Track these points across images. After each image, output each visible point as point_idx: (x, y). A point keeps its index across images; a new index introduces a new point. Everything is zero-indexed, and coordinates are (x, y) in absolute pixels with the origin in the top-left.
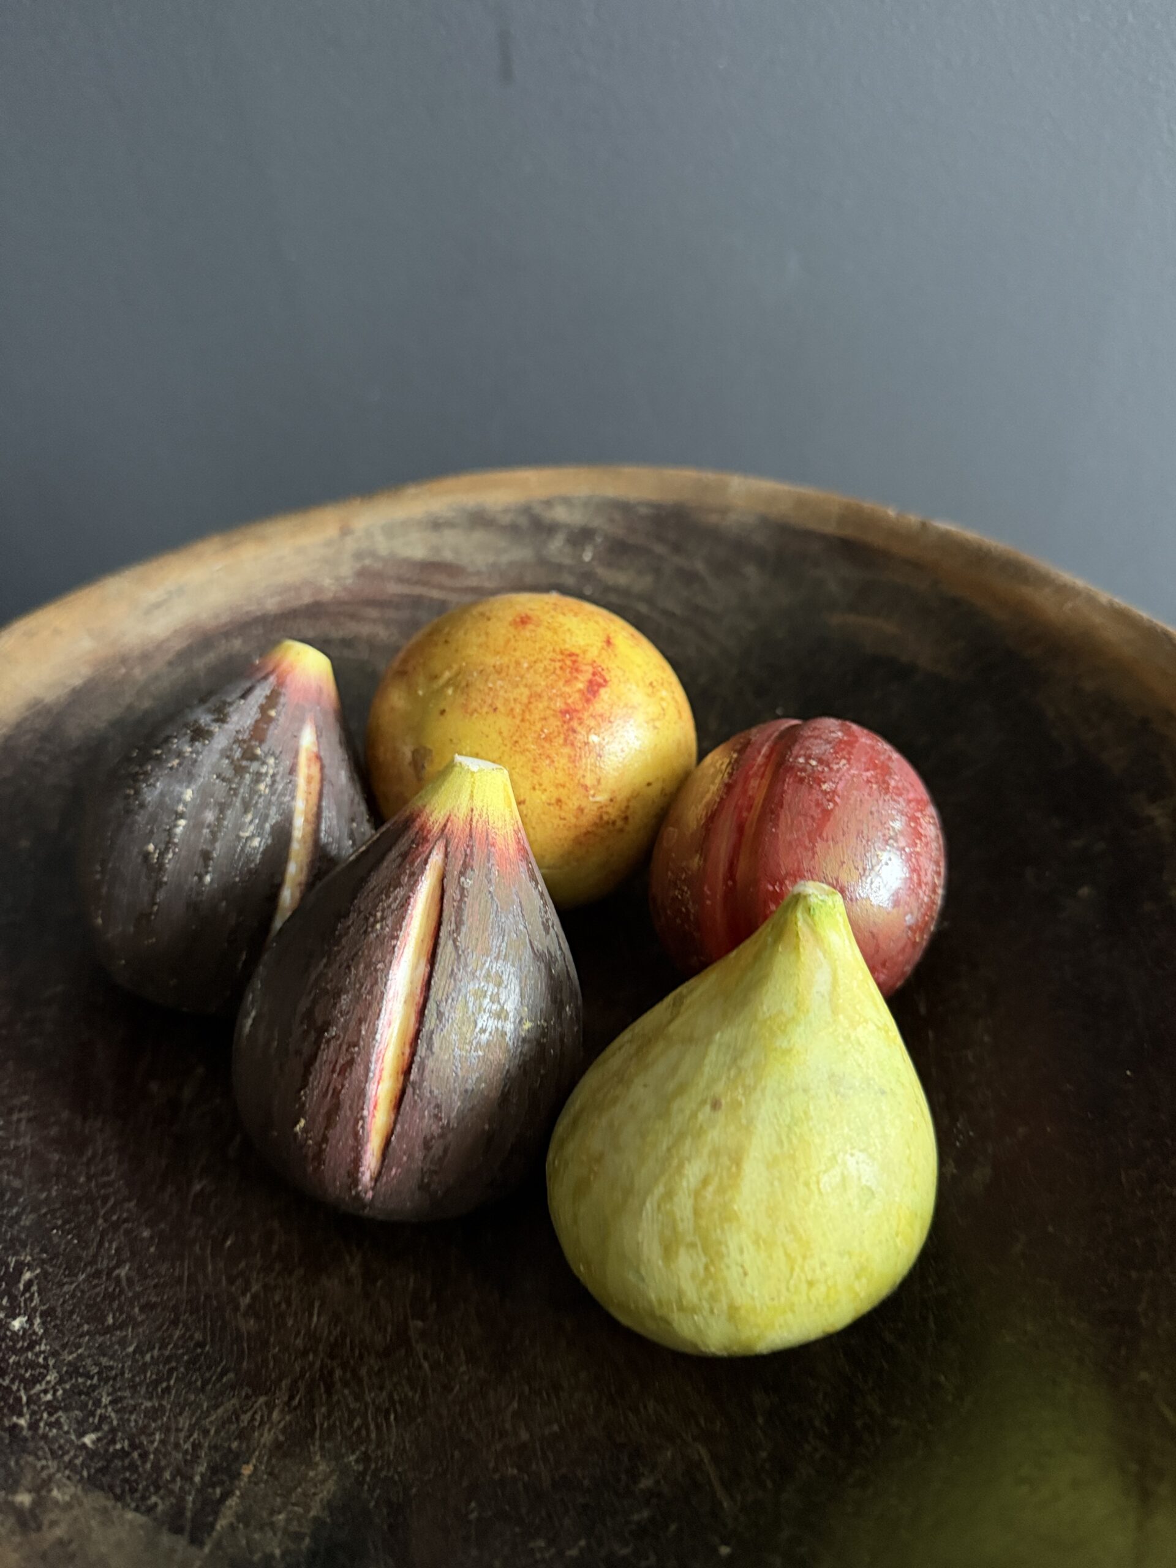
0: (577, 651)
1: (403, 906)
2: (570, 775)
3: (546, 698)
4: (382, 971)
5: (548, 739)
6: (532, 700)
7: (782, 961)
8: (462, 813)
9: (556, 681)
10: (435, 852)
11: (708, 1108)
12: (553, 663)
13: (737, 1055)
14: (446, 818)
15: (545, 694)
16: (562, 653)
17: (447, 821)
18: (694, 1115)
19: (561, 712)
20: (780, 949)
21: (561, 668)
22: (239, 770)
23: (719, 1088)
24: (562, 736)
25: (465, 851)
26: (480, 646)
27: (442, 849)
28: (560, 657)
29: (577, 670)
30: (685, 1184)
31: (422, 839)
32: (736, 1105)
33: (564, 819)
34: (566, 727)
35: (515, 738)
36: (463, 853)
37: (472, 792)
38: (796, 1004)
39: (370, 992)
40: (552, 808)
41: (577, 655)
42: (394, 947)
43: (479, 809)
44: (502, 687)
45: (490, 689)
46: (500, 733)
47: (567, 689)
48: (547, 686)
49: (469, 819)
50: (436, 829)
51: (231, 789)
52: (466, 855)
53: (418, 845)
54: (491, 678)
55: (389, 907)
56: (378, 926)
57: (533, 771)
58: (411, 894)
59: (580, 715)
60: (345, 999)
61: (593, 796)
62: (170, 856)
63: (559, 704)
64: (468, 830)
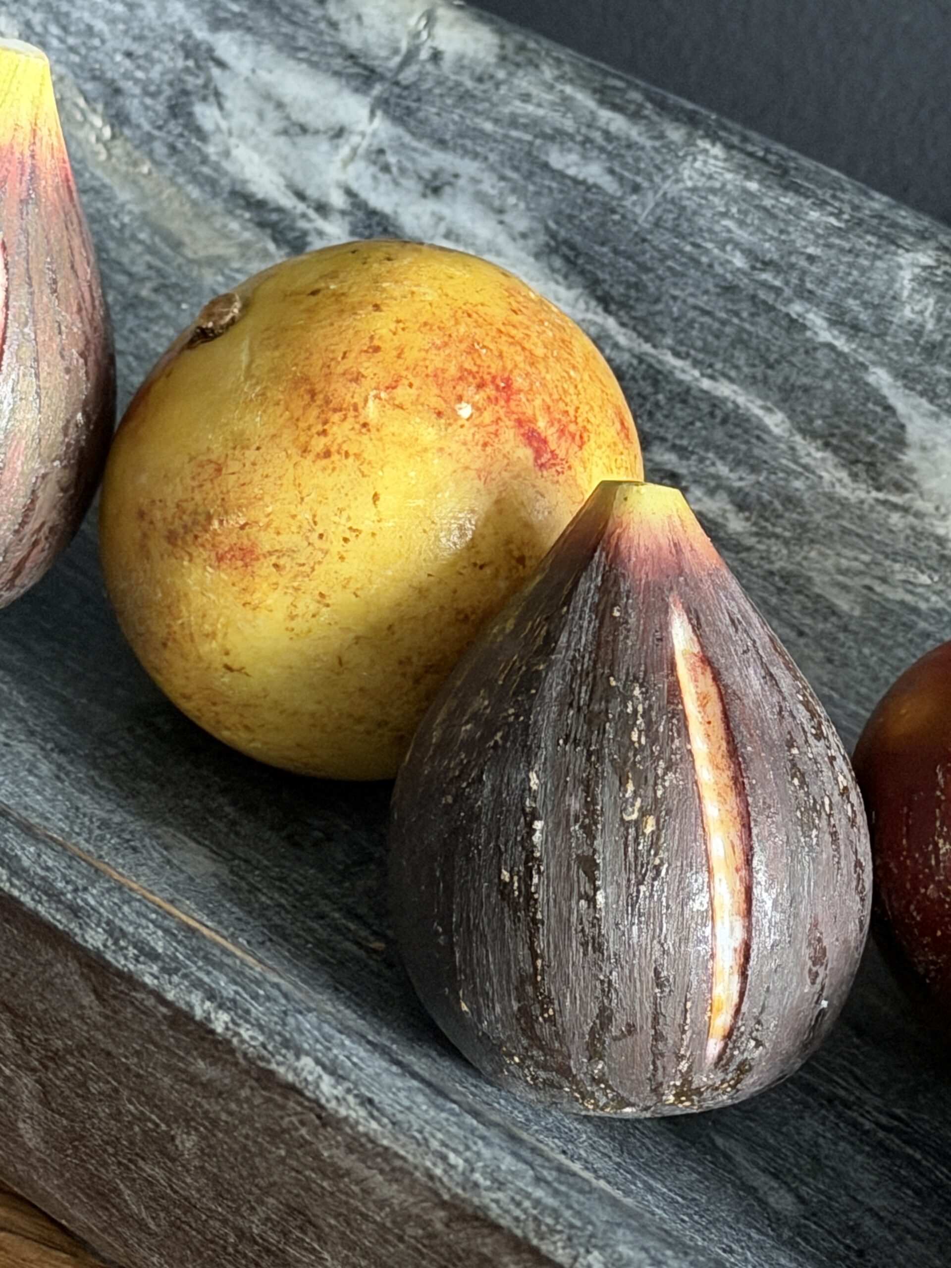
2: (416, 366)
3: (529, 370)
5: (472, 351)
6: (527, 354)
9: (550, 395)
12: (573, 407)
15: (534, 372)
19: (508, 379)
21: (566, 414)
24: (474, 369)
28: (581, 422)
29: (562, 433)
33: (344, 357)
34: (488, 378)
40: (366, 340)
47: (538, 402)
57: (425, 324)
59: (502, 403)
61: (377, 397)
63: (519, 382)
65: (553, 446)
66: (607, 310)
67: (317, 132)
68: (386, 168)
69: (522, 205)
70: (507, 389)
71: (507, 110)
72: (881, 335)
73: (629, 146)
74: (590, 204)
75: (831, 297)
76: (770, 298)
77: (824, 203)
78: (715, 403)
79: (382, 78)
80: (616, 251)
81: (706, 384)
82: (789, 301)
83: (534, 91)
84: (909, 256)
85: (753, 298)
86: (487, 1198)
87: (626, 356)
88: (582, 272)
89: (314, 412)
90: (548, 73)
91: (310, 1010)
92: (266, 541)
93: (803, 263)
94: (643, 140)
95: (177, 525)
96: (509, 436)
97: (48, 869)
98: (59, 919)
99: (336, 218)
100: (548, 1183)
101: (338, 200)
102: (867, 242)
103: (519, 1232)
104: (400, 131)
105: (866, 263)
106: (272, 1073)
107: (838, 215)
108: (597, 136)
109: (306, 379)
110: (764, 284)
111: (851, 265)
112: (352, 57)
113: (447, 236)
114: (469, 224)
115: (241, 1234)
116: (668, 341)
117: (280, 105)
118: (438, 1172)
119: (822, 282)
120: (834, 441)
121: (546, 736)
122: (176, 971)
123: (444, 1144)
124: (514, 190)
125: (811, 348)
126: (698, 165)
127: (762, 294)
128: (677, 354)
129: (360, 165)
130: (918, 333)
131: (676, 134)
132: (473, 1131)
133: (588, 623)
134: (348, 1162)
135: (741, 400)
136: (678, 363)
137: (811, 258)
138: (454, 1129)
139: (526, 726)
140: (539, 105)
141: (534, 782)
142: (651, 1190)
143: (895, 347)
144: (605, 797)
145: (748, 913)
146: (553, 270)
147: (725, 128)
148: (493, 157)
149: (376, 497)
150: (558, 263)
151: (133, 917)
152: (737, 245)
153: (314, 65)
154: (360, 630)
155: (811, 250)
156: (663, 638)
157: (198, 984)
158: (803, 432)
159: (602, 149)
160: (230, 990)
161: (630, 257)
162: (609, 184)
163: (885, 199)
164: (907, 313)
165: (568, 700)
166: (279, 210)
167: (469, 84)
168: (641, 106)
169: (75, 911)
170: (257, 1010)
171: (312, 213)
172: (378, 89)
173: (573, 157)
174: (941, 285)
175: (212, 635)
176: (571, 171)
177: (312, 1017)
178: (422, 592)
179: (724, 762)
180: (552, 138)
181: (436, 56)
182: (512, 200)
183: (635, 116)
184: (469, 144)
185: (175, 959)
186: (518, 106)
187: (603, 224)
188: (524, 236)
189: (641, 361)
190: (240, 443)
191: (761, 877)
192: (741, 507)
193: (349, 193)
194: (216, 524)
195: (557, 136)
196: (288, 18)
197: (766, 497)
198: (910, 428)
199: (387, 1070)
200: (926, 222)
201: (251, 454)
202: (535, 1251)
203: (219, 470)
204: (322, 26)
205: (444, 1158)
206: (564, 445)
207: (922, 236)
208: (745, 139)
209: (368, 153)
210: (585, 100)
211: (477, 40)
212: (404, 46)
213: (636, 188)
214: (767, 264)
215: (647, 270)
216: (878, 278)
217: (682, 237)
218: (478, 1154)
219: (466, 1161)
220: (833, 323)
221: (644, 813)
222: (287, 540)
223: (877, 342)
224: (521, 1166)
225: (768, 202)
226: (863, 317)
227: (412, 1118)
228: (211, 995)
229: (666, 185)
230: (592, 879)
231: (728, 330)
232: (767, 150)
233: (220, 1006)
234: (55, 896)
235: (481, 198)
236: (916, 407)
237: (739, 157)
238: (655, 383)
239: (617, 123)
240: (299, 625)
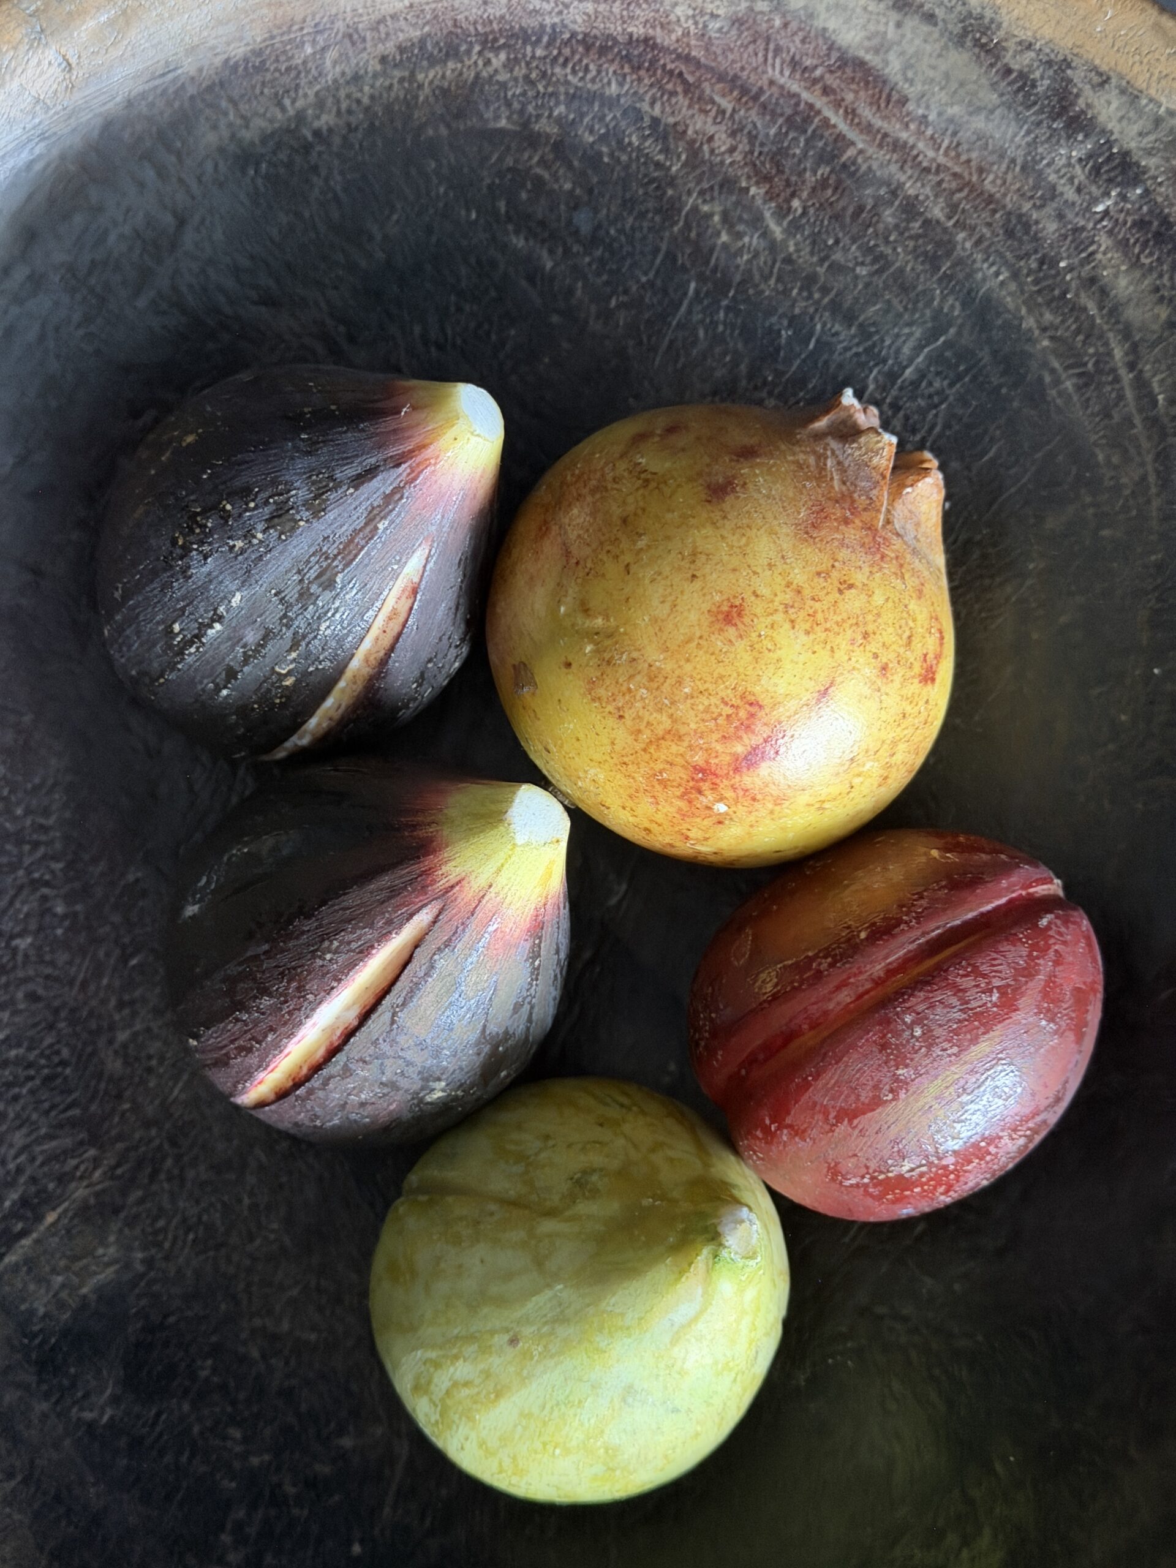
0: (765, 701)
1: (361, 952)
3: (686, 744)
4: (310, 1003)
5: (664, 783)
6: (667, 737)
7: (661, 1272)
8: (477, 883)
9: (712, 731)
10: (425, 911)
11: (506, 1337)
12: (722, 706)
13: (561, 1319)
14: (458, 878)
15: (687, 739)
16: (742, 697)
17: (457, 884)
18: (493, 1332)
19: (694, 767)
20: (668, 1261)
21: (728, 716)
22: (305, 596)
23: (527, 1331)
24: (682, 790)
25: (457, 928)
26: (655, 620)
27: (435, 911)
28: (738, 702)
29: (748, 728)
30: (452, 1370)
31: (421, 884)
32: (527, 1355)
34: (691, 784)
35: (625, 759)
36: (454, 928)
37: (502, 865)
38: (640, 1319)
39: (290, 1013)
41: (761, 707)
42: (333, 988)
43: (500, 886)
44: (642, 699)
45: (629, 690)
46: (613, 743)
47: (719, 747)
48: (695, 731)
49: (481, 894)
50: (442, 884)
51: (285, 616)
52: (456, 932)
53: (414, 891)
54: (638, 678)
55: (349, 943)
56: (328, 956)
58: (376, 945)
59: (718, 781)
60: (266, 1002)
61: (693, 844)
62: (193, 650)
63: (698, 759)
64: (474, 905)
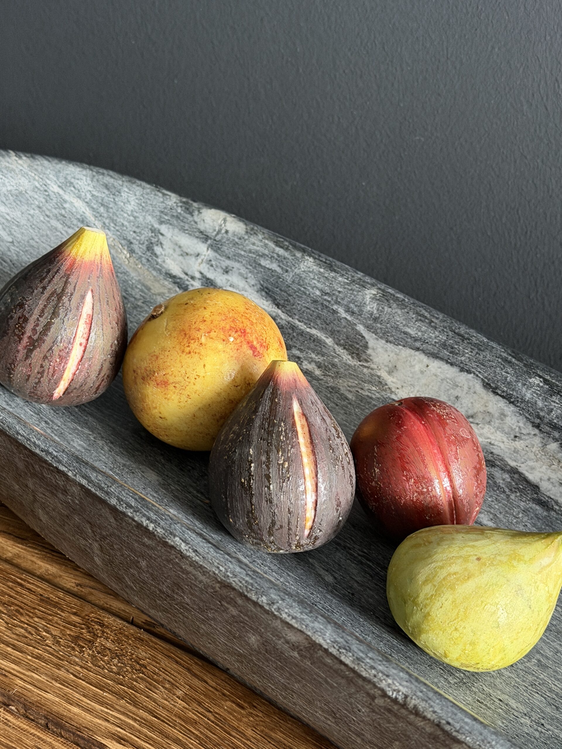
2: (217, 326)
5: (234, 321)
9: (258, 334)
16: (268, 345)
19: (245, 329)
24: (234, 327)
29: (261, 346)
33: (195, 323)
34: (238, 329)
40: (202, 318)
47: (254, 337)
48: (256, 330)
57: (220, 313)
59: (243, 337)
63: (248, 330)
65: (258, 349)
66: (278, 308)
67: (191, 255)
68: (212, 266)
69: (253, 276)
70: (244, 333)
71: (248, 248)
72: (360, 315)
73: (285, 258)
74: (273, 276)
75: (345, 303)
76: (327, 304)
77: (343, 275)
78: (311, 336)
79: (211, 239)
80: (281, 290)
81: (308, 330)
82: (332, 305)
83: (256, 242)
84: (369, 291)
85: (322, 304)
86: (231, 580)
87: (284, 322)
88: (271, 296)
89: (186, 340)
90: (260, 237)
91: (178, 523)
92: (171, 379)
93: (337, 293)
94: (289, 257)
95: (145, 375)
96: (245, 347)
97: (100, 480)
98: (102, 495)
99: (197, 280)
100: (250, 576)
101: (198, 275)
102: (356, 287)
103: (241, 591)
104: (216, 254)
105: (355, 293)
106: (167, 542)
107: (347, 279)
108: (275, 255)
109: (184, 330)
110: (325, 300)
111: (351, 294)
112: (201, 232)
113: (230, 286)
114: (237, 282)
115: (160, 590)
116: (297, 317)
117: (180, 247)
118: (217, 572)
119: (343, 299)
120: (347, 347)
121: (255, 438)
122: (138, 511)
123: (218, 564)
124: (250, 272)
125: (339, 319)
126: (305, 264)
127: (325, 303)
128: (300, 321)
129: (204, 265)
130: (372, 314)
131: (299, 255)
132: (227, 560)
133: (268, 403)
134: (190, 569)
135: (319, 335)
136: (300, 324)
137: (339, 292)
138: (222, 559)
139: (249, 435)
140: (258, 246)
141: (251, 452)
142: (289, 575)
143: (365, 318)
144: (272, 456)
145: (317, 490)
146: (262, 296)
147: (313, 253)
148: (244, 262)
149: (204, 366)
150: (264, 293)
151: (125, 495)
152: (317, 288)
153: (190, 235)
154: (200, 405)
155: (339, 289)
156: (291, 408)
157: (144, 515)
158: (337, 344)
159: (276, 259)
160: (154, 517)
161: (285, 292)
162: (279, 270)
163: (362, 274)
164: (368, 308)
165: (262, 427)
166: (180, 278)
167: (237, 240)
168: (288, 246)
169: (107, 493)
170: (162, 523)
171: (190, 279)
172: (209, 242)
173: (268, 262)
174: (378, 300)
175: (156, 408)
176: (267, 266)
177: (179, 525)
178: (219, 394)
179: (309, 445)
180: (262, 256)
181: (227, 232)
182: (250, 275)
183: (287, 249)
184: (237, 258)
185: (137, 507)
186: (251, 247)
187: (277, 282)
188: (253, 285)
189: (289, 323)
190: (163, 349)
191: (320, 480)
192: (319, 367)
193: (201, 273)
194: (156, 374)
195: (263, 256)
196: (182, 221)
197: (326, 364)
198: (369, 342)
199: (202, 541)
200: (374, 281)
201: (167, 353)
202: (246, 596)
203: (157, 358)
204: (193, 223)
205: (218, 568)
206: (262, 349)
207: (373, 285)
208: (320, 256)
209: (207, 260)
210: (271, 245)
211: (239, 227)
212: (217, 229)
213: (287, 271)
214: (326, 294)
215: (290, 295)
216: (359, 298)
217: (301, 286)
218: (229, 567)
219: (225, 569)
220: (346, 311)
221: (284, 461)
222: (177, 379)
223: (359, 317)
224: (242, 570)
225: (326, 275)
226: (355, 309)
227: (209, 556)
228: (148, 519)
229: (296, 270)
230: (269, 481)
231: (315, 314)
232: (326, 259)
233: (151, 522)
234: (101, 489)
235: (241, 274)
236: (371, 337)
237: (318, 262)
238: (293, 330)
239: (281, 251)
240: (182, 404)
